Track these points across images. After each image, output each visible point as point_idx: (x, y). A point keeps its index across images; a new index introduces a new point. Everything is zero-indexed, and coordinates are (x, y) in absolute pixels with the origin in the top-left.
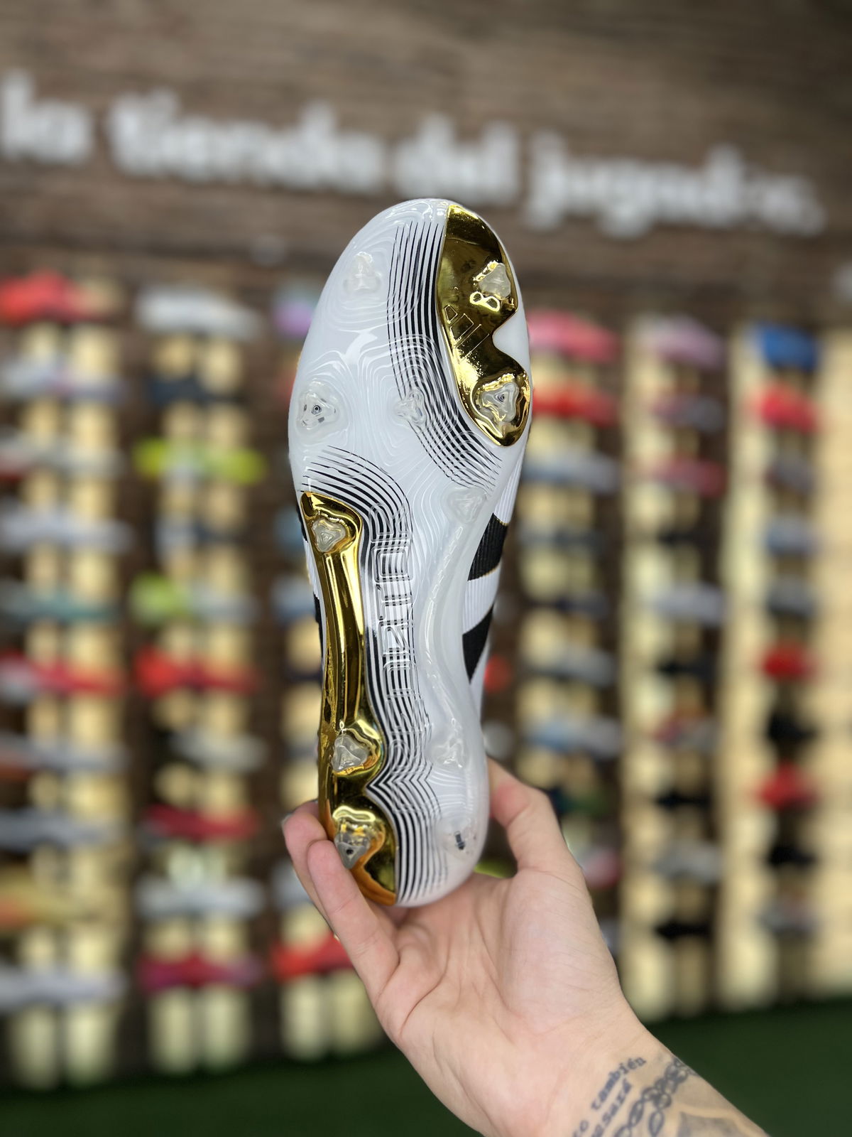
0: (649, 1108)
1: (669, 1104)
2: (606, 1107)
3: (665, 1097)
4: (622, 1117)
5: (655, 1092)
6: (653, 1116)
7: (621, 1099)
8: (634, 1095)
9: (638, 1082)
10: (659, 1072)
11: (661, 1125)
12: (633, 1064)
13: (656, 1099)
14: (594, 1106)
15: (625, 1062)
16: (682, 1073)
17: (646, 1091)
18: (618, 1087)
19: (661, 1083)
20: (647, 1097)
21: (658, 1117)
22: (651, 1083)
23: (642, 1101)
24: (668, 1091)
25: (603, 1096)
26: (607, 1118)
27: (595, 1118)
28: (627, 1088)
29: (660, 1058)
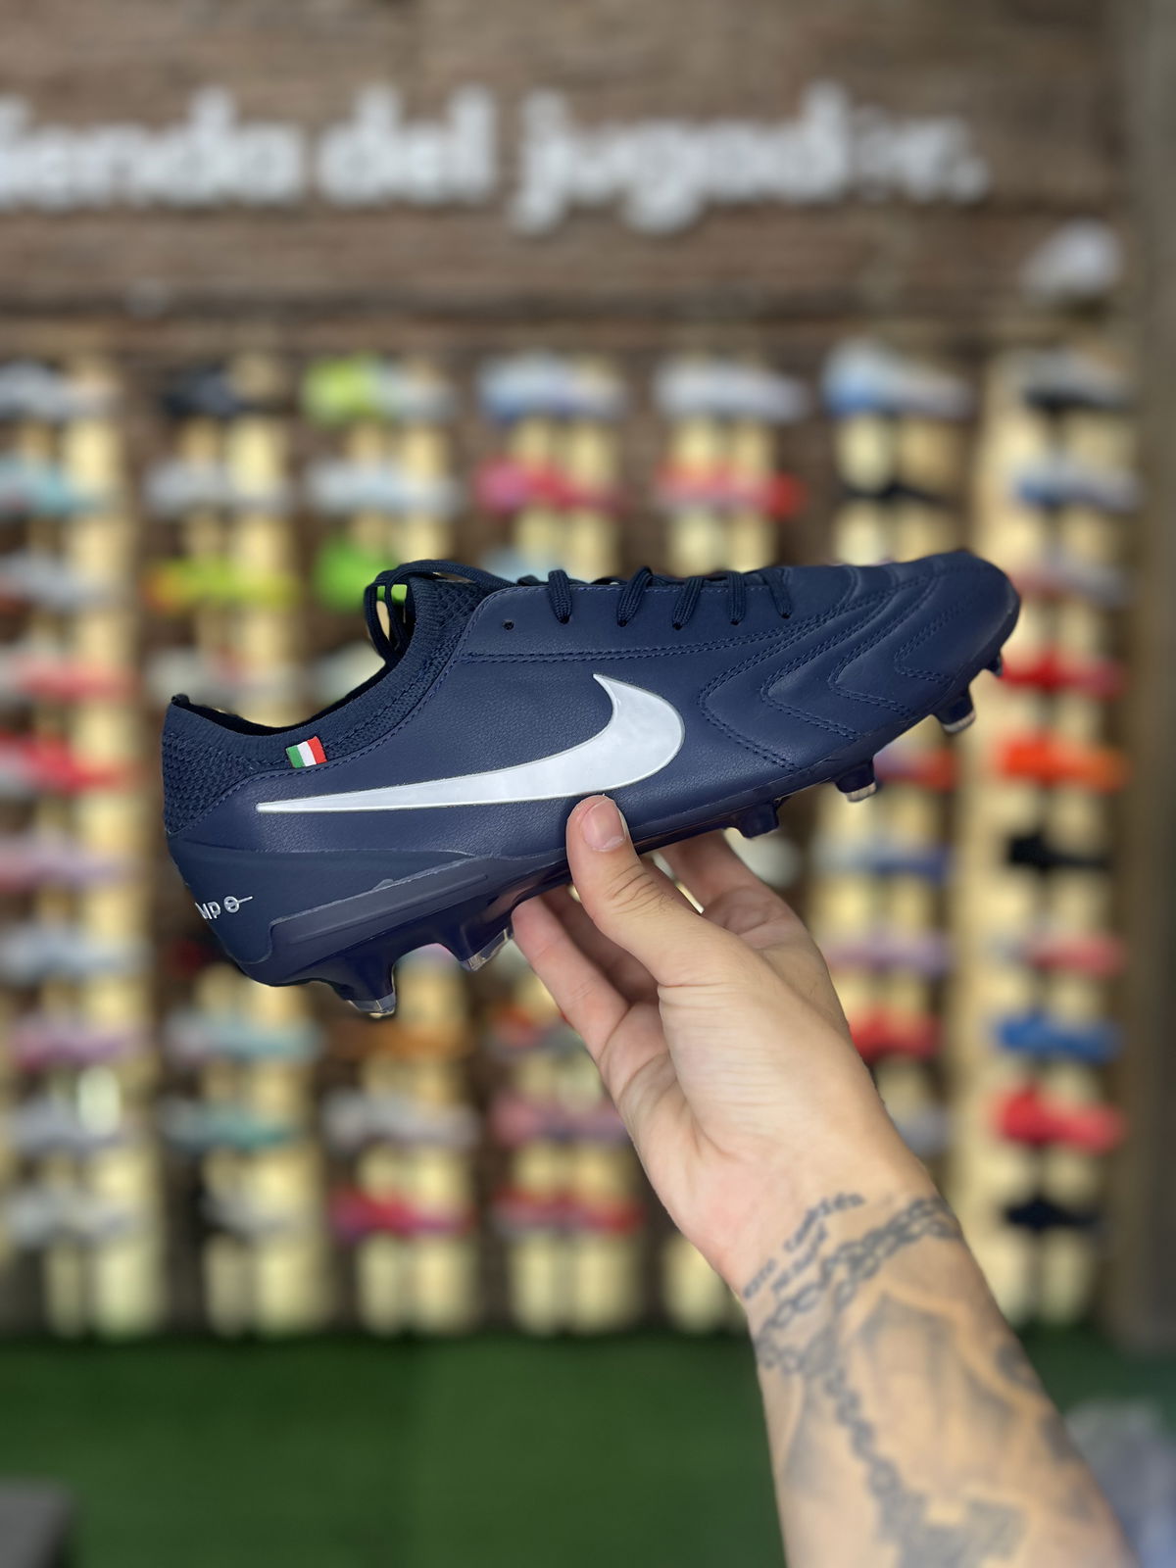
0: (841, 1273)
1: (871, 1273)
2: (800, 1252)
3: (869, 1263)
4: (812, 1273)
5: (858, 1251)
6: (840, 1286)
7: (814, 1248)
8: (828, 1248)
9: (838, 1229)
10: (880, 1220)
11: (849, 1299)
12: (841, 1202)
13: (855, 1263)
14: (788, 1247)
15: (831, 1195)
16: (916, 1228)
17: (846, 1246)
18: (813, 1231)
19: (875, 1237)
20: (843, 1255)
21: (847, 1290)
22: (857, 1233)
23: (835, 1259)
24: (880, 1251)
25: (800, 1237)
26: (799, 1267)
27: (785, 1261)
28: (822, 1236)
29: (888, 1200)
